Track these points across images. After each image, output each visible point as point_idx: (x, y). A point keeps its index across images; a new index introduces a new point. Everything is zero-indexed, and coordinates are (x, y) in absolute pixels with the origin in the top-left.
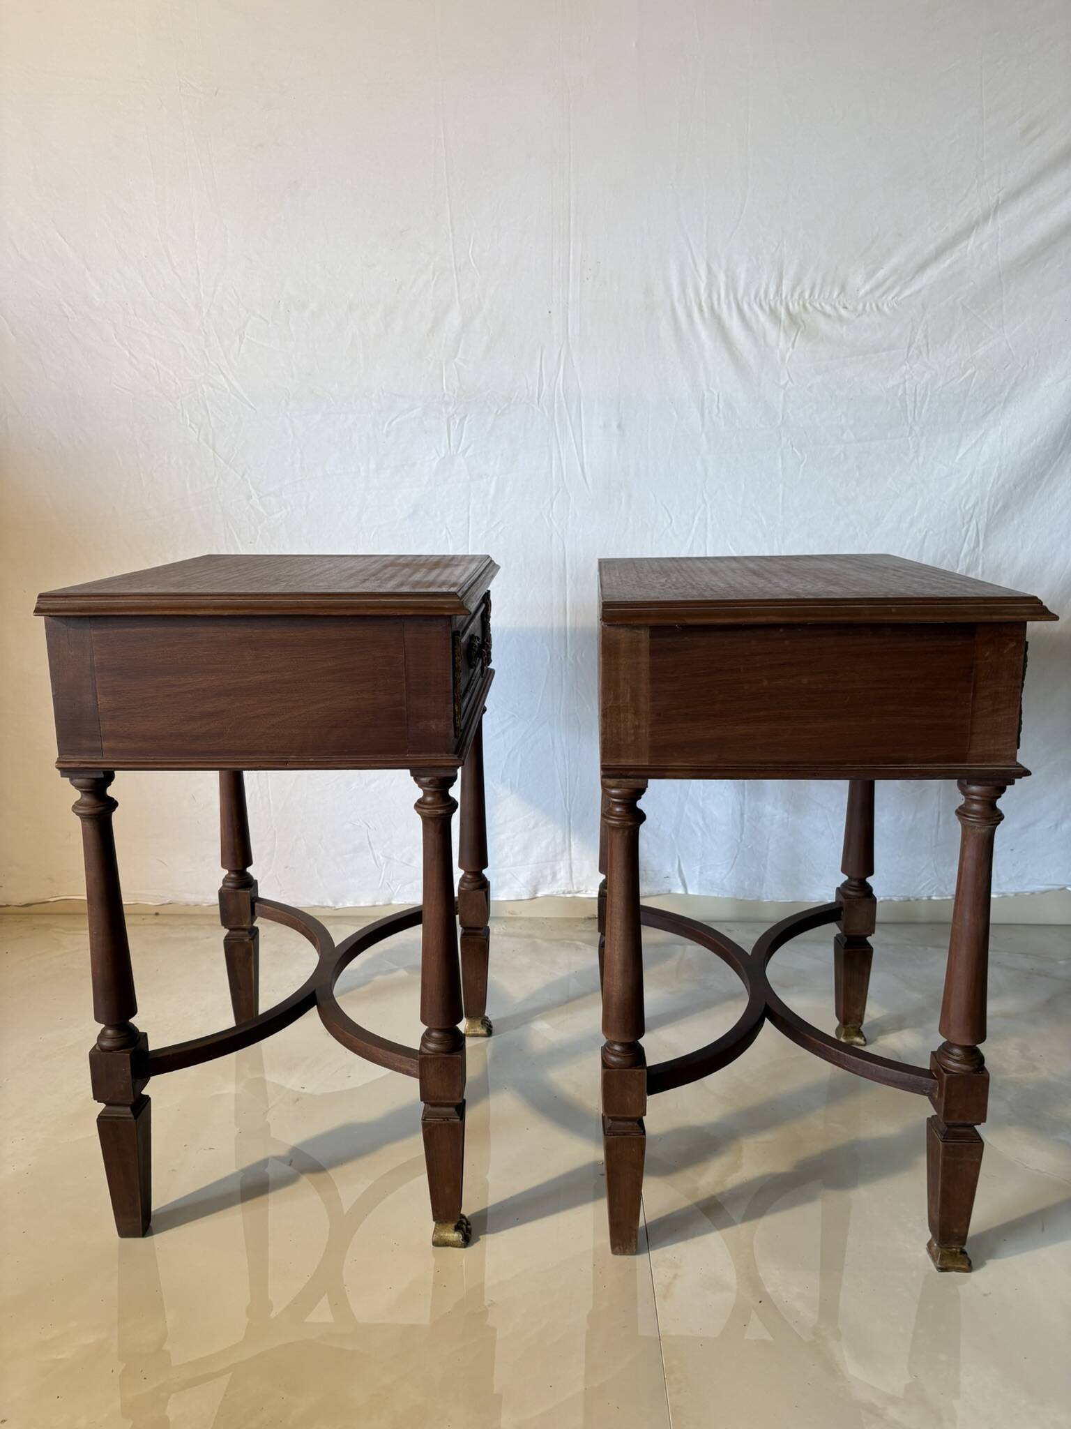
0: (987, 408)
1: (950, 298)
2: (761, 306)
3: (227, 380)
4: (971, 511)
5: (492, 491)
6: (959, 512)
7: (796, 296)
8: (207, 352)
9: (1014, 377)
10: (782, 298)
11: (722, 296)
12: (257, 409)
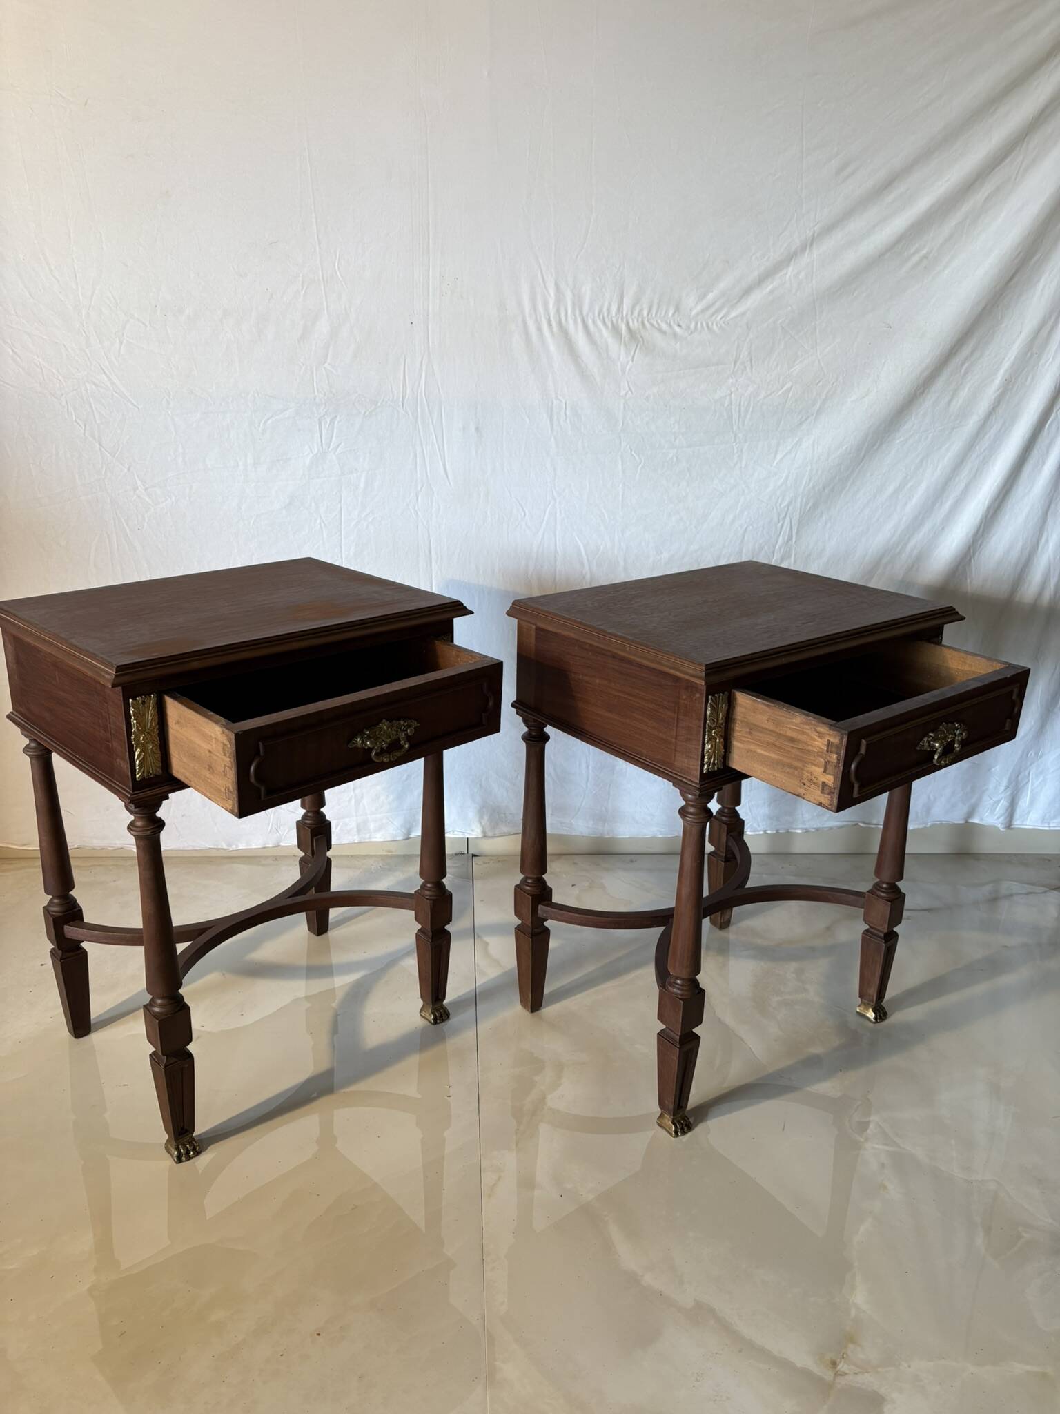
0: (802, 418)
1: (771, 320)
2: (604, 323)
3: (110, 379)
4: (786, 509)
5: (362, 485)
6: (775, 509)
7: (636, 313)
8: (88, 352)
9: (825, 392)
10: (622, 315)
11: (569, 312)
12: (140, 407)
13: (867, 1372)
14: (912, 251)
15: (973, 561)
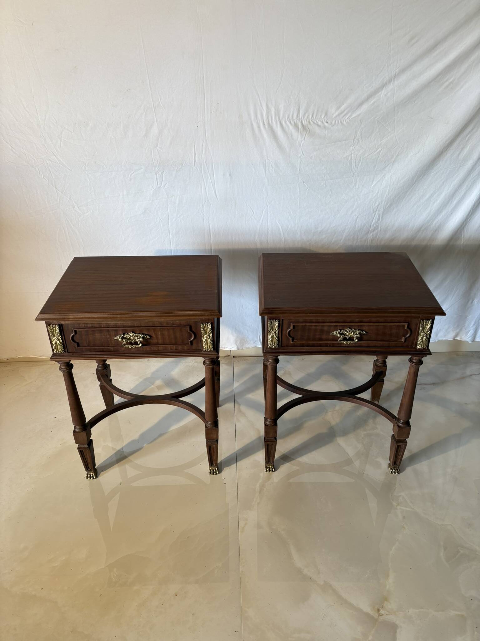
0: (385, 165)
1: (372, 118)
2: (290, 122)
3: (57, 158)
4: (377, 207)
5: (177, 202)
6: (372, 207)
7: (306, 117)
8: (46, 146)
9: (398, 152)
10: (299, 118)
11: (273, 118)
12: (72, 170)
13: (392, 614)
14: (445, 80)
15: (465, 227)
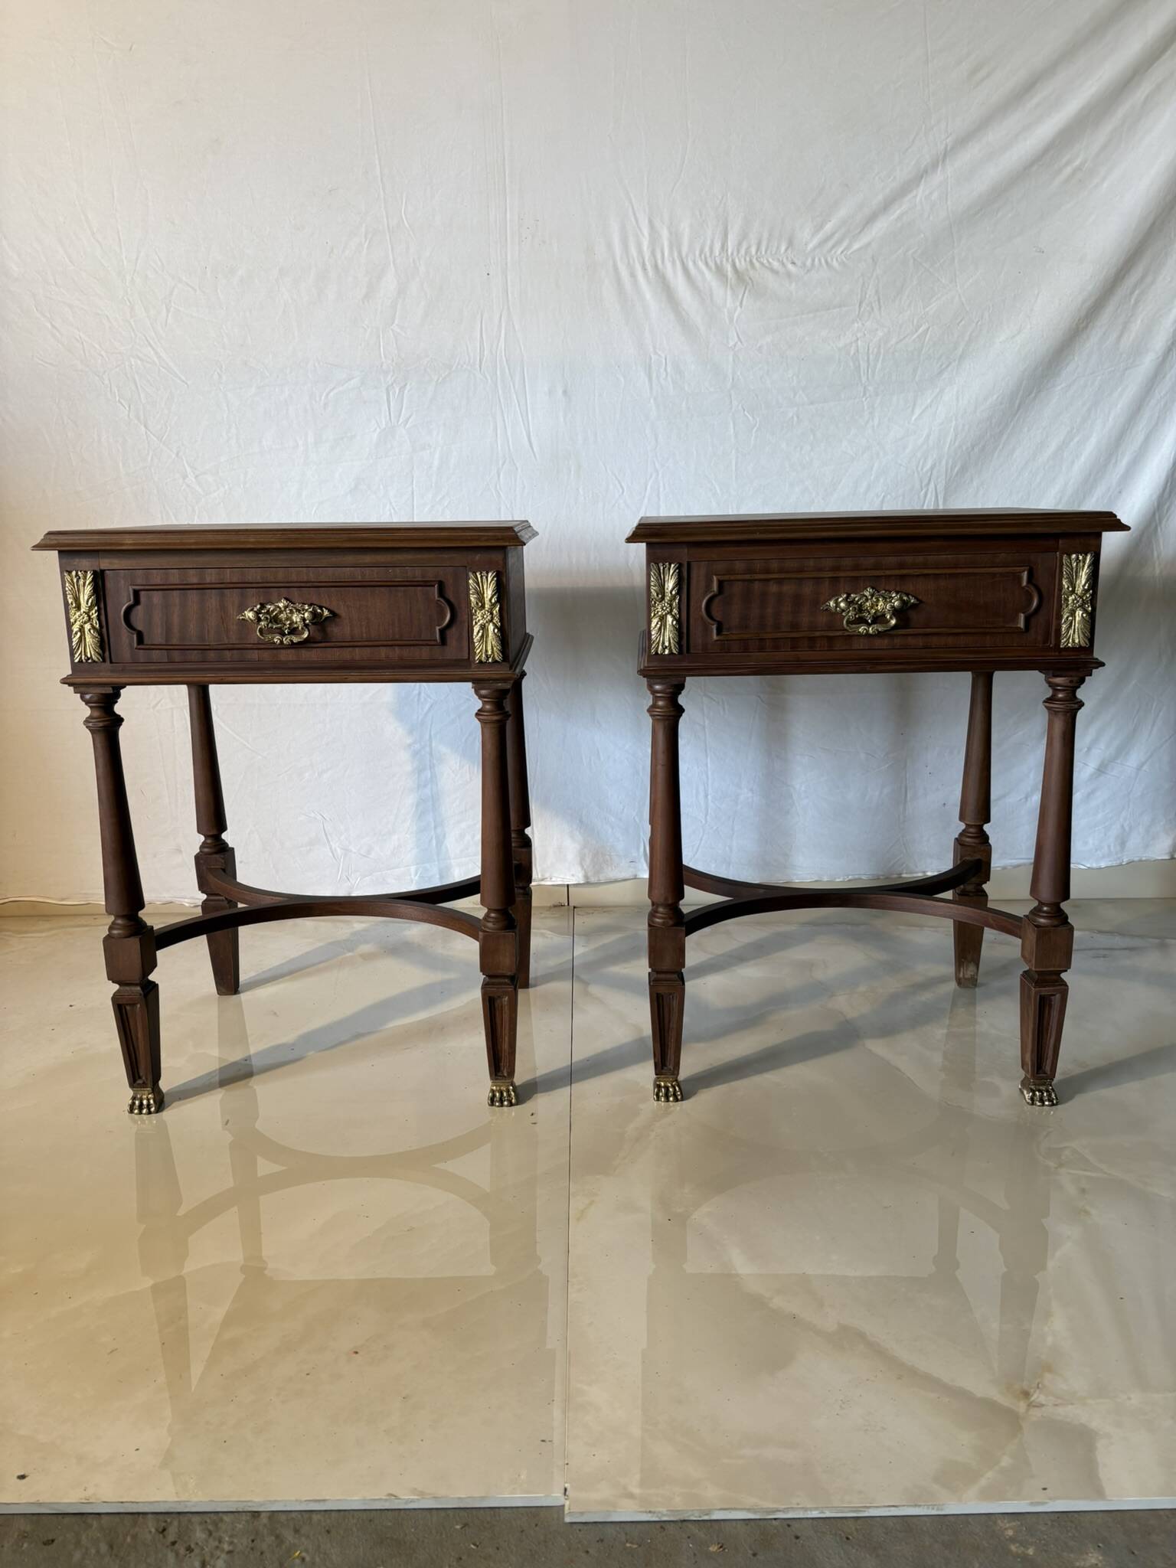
0: (941, 366)
1: (900, 251)
2: (707, 264)
3: (156, 353)
4: (929, 474)
5: (436, 463)
6: (916, 474)
7: (743, 252)
8: (133, 323)
9: (968, 333)
10: (727, 255)
11: (666, 254)
12: (189, 383)
13: (1072, 1404)
14: (1064, 160)
15: (1159, 530)
